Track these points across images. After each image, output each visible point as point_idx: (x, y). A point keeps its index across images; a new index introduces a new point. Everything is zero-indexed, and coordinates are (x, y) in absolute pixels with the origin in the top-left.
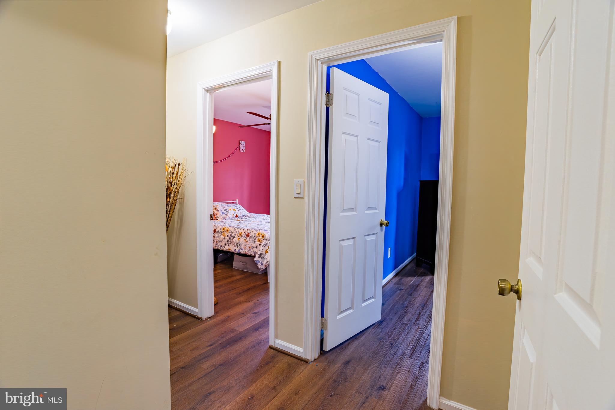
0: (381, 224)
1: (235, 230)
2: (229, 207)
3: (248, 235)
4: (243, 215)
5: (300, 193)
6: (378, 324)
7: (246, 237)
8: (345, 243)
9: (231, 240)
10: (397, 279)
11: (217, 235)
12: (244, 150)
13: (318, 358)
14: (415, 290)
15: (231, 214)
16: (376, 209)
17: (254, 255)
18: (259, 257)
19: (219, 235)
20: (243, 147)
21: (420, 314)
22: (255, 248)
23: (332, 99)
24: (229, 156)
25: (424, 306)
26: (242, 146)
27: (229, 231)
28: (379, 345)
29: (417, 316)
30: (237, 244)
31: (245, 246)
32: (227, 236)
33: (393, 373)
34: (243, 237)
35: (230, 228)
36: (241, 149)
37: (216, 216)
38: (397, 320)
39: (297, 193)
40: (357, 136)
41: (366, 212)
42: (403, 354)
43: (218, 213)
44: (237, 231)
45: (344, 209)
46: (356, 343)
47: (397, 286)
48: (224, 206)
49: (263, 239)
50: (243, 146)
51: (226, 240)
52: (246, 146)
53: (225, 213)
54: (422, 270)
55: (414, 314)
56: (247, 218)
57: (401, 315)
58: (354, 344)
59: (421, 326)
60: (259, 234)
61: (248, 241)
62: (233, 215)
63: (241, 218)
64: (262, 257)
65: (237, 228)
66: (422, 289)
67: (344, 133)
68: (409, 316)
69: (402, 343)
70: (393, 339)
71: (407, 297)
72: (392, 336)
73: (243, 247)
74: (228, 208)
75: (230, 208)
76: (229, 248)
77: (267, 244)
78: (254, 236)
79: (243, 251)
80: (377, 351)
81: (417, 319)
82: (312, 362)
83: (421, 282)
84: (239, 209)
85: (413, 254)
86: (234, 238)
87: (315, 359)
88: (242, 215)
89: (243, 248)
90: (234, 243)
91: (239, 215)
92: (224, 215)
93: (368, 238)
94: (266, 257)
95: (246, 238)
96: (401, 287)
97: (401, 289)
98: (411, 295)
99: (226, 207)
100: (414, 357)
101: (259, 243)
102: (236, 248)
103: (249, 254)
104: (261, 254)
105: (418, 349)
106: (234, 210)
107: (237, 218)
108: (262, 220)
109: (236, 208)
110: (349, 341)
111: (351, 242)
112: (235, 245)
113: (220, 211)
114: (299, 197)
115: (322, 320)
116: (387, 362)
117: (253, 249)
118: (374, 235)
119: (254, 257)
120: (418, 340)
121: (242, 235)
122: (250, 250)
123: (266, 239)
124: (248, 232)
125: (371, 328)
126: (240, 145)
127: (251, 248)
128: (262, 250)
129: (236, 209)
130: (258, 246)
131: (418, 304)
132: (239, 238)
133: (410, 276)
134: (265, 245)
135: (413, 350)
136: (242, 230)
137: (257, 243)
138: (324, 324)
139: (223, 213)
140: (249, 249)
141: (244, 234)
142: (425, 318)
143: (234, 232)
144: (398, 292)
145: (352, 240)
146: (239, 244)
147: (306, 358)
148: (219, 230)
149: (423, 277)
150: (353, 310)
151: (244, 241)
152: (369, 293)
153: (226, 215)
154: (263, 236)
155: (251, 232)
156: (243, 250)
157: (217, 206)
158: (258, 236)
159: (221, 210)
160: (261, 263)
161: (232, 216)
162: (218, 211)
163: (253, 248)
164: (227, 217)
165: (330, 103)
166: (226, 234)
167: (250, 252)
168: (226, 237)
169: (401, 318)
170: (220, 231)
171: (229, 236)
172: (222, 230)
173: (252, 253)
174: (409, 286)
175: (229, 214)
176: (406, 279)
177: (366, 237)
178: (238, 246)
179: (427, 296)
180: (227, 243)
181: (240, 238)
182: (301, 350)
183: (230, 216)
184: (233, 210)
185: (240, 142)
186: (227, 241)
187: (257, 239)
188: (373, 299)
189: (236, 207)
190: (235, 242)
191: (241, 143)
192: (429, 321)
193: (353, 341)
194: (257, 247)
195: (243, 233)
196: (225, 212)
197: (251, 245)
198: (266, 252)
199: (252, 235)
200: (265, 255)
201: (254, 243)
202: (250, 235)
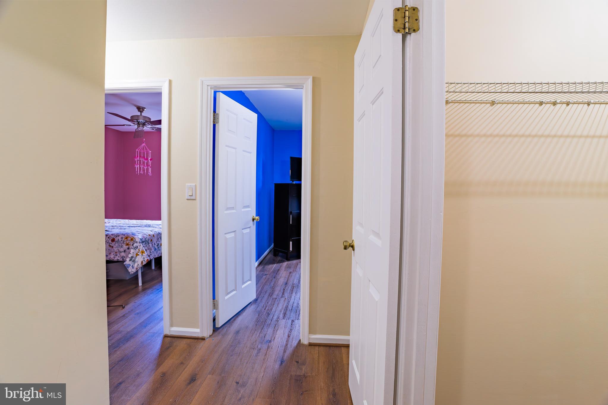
0: (253, 220)
3: (113, 240)
5: (192, 196)
6: (254, 302)
7: (111, 242)
8: (228, 236)
10: (261, 267)
13: (212, 334)
14: (277, 274)
16: (249, 207)
17: (121, 260)
18: (130, 260)
21: (284, 290)
22: (123, 253)
23: (218, 118)
25: (286, 284)
28: (258, 316)
29: (282, 291)
31: (110, 252)
33: (274, 331)
38: (268, 297)
39: (190, 196)
40: (235, 148)
41: (243, 210)
42: (278, 318)
45: (227, 208)
46: (240, 318)
47: (262, 272)
49: (132, 242)
54: (279, 258)
55: (280, 291)
57: (270, 293)
58: (239, 319)
59: (286, 297)
60: (127, 238)
61: (114, 246)
64: (132, 260)
66: (282, 272)
67: (226, 146)
68: (276, 293)
69: (276, 311)
70: (268, 309)
71: (272, 280)
72: (267, 308)
77: (137, 247)
78: (121, 240)
79: (108, 257)
80: (258, 320)
81: (283, 293)
82: (208, 338)
83: (281, 267)
85: (270, 246)
87: (210, 336)
89: (108, 254)
93: (245, 231)
94: (137, 260)
95: (111, 244)
96: (266, 273)
97: (265, 275)
98: (274, 278)
100: (286, 318)
101: (127, 247)
103: (116, 259)
104: (132, 257)
105: (288, 313)
110: (234, 318)
111: (232, 235)
114: (191, 199)
115: (214, 302)
116: (268, 325)
117: (121, 254)
118: (248, 229)
119: (124, 261)
120: (287, 307)
123: (137, 242)
124: (113, 237)
125: (249, 305)
127: (118, 254)
128: (133, 253)
130: (127, 250)
131: (281, 284)
133: (271, 264)
134: (135, 247)
135: (285, 314)
137: (125, 247)
138: (216, 305)
140: (115, 254)
141: (108, 239)
142: (288, 292)
144: (264, 277)
145: (233, 233)
147: (202, 336)
149: (281, 264)
150: (236, 291)
151: (109, 247)
152: (247, 277)
154: (132, 239)
155: (117, 237)
158: (126, 240)
160: (132, 266)
163: (120, 252)
165: (216, 121)
167: (116, 257)
169: (271, 295)
173: (119, 258)
174: (272, 272)
176: (268, 267)
177: (243, 230)
179: (287, 277)
182: (198, 330)
187: (124, 243)
188: (250, 282)
192: (292, 293)
193: (237, 317)
194: (125, 251)
197: (117, 250)
198: (137, 255)
199: (118, 239)
200: (135, 258)
201: (122, 247)
202: (116, 239)
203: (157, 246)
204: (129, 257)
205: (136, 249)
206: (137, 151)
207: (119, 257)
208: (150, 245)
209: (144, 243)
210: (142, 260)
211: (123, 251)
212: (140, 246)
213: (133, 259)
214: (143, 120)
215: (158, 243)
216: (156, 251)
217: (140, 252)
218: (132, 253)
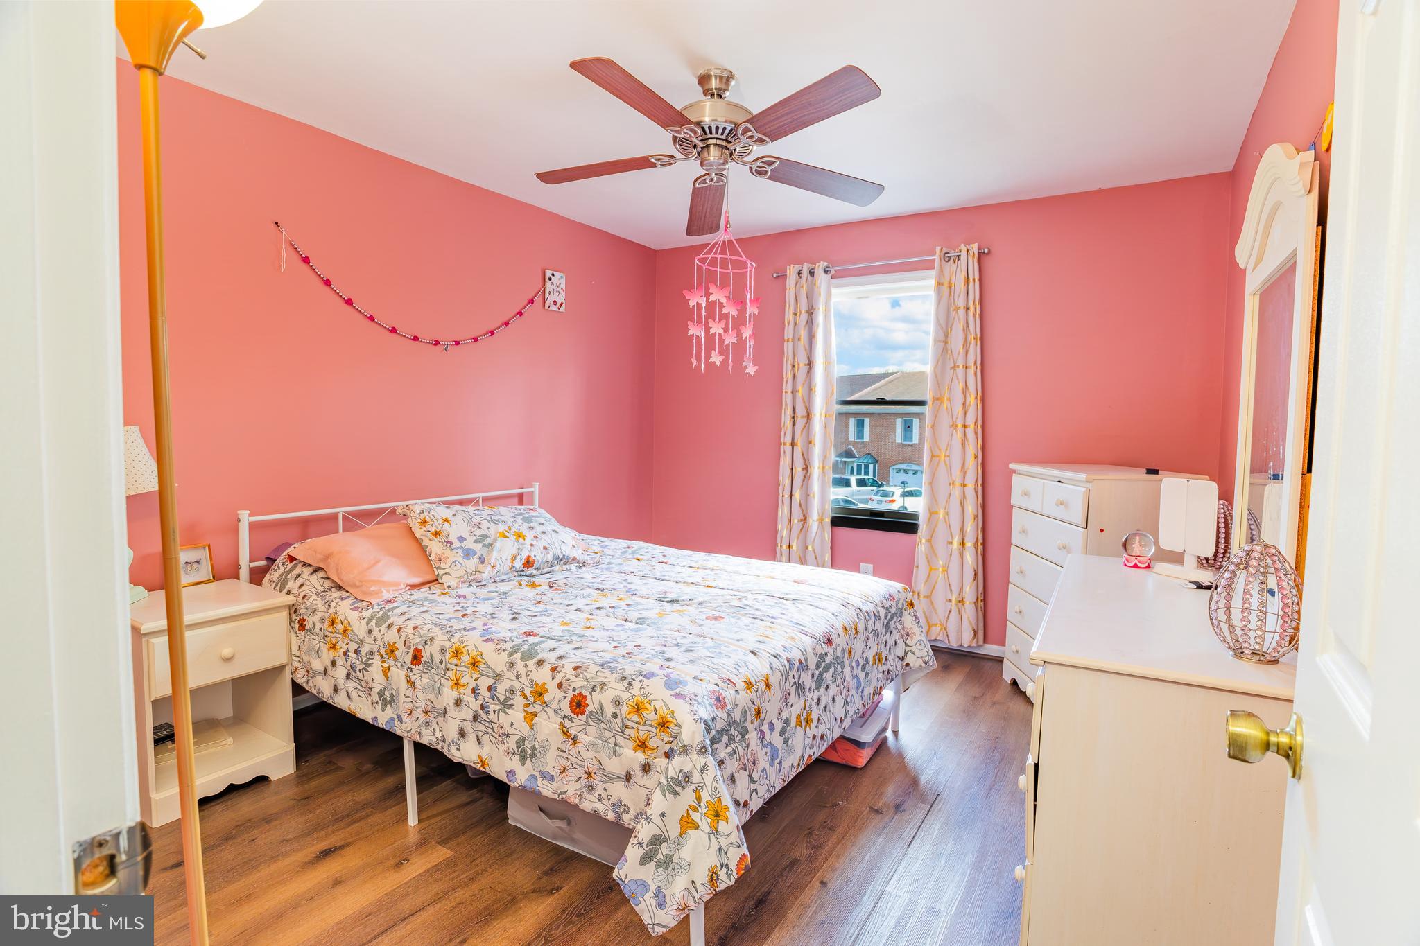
1: (511, 665)
2: (495, 522)
3: (578, 705)
4: (557, 558)
7: (568, 712)
9: (492, 716)
11: (425, 680)
12: (561, 305)
15: (504, 552)
17: (610, 817)
18: (645, 859)
19: (437, 678)
20: (556, 294)
22: (620, 785)
24: (507, 324)
26: (555, 288)
27: (483, 667)
30: (521, 742)
31: (564, 762)
32: (473, 691)
34: (550, 711)
35: (488, 651)
36: (550, 299)
37: (438, 568)
43: (448, 552)
44: (523, 672)
48: (476, 520)
49: (666, 739)
50: (559, 289)
51: (466, 714)
52: (567, 291)
53: (476, 554)
56: (573, 567)
60: (638, 709)
61: (581, 736)
62: (513, 559)
63: (546, 570)
64: (660, 856)
65: (527, 656)
73: (551, 763)
74: (493, 530)
75: (502, 528)
76: (480, 757)
77: (688, 778)
78: (615, 715)
79: (554, 785)
84: (539, 529)
86: (506, 705)
88: (550, 557)
89: (555, 772)
90: (507, 736)
91: (538, 556)
92: (472, 564)
94: (686, 853)
95: (571, 721)
99: (485, 524)
101: (641, 757)
102: (515, 764)
103: (587, 807)
104: (657, 840)
106: (519, 536)
107: (531, 571)
108: (637, 583)
109: (526, 525)
112: (513, 747)
113: (456, 544)
117: (608, 785)
121: (547, 697)
122: (590, 788)
123: (685, 748)
124: (578, 683)
126: (548, 283)
127: (597, 780)
128: (663, 815)
129: (526, 532)
130: (638, 775)
132: (531, 709)
134: (679, 783)
136: (545, 672)
137: (631, 756)
139: (468, 554)
140: (583, 782)
141: (560, 694)
143: (507, 674)
146: (533, 748)
148: (437, 657)
151: (560, 732)
153: (482, 560)
154: (663, 725)
155: (594, 689)
156: (552, 779)
157: (446, 520)
158: (635, 718)
159: (462, 539)
160: (659, 892)
161: (509, 563)
162: (447, 542)
163: (610, 778)
164: (487, 573)
166: (468, 679)
167: (592, 797)
168: (468, 698)
170: (441, 662)
171: (484, 691)
172: (448, 655)
173: (600, 808)
175: (495, 554)
178: (526, 753)
180: (468, 727)
181: (535, 714)
183: (498, 568)
184: (513, 538)
185: (548, 273)
186: (470, 717)
187: (627, 731)
189: (528, 520)
190: (511, 731)
191: (550, 279)
194: (628, 777)
195: (552, 686)
196: (480, 545)
197: (595, 762)
198: (687, 823)
199: (601, 706)
200: (679, 846)
201: (614, 754)
202: (592, 705)
203: (782, 733)
204: (641, 836)
205: (678, 789)
206: (700, 268)
207: (600, 799)
208: (753, 736)
209: (725, 739)
210: (713, 859)
211: (623, 774)
212: (703, 770)
213: (664, 849)
214: (726, 122)
215: (784, 715)
216: (777, 761)
217: (703, 809)
218: (656, 818)
